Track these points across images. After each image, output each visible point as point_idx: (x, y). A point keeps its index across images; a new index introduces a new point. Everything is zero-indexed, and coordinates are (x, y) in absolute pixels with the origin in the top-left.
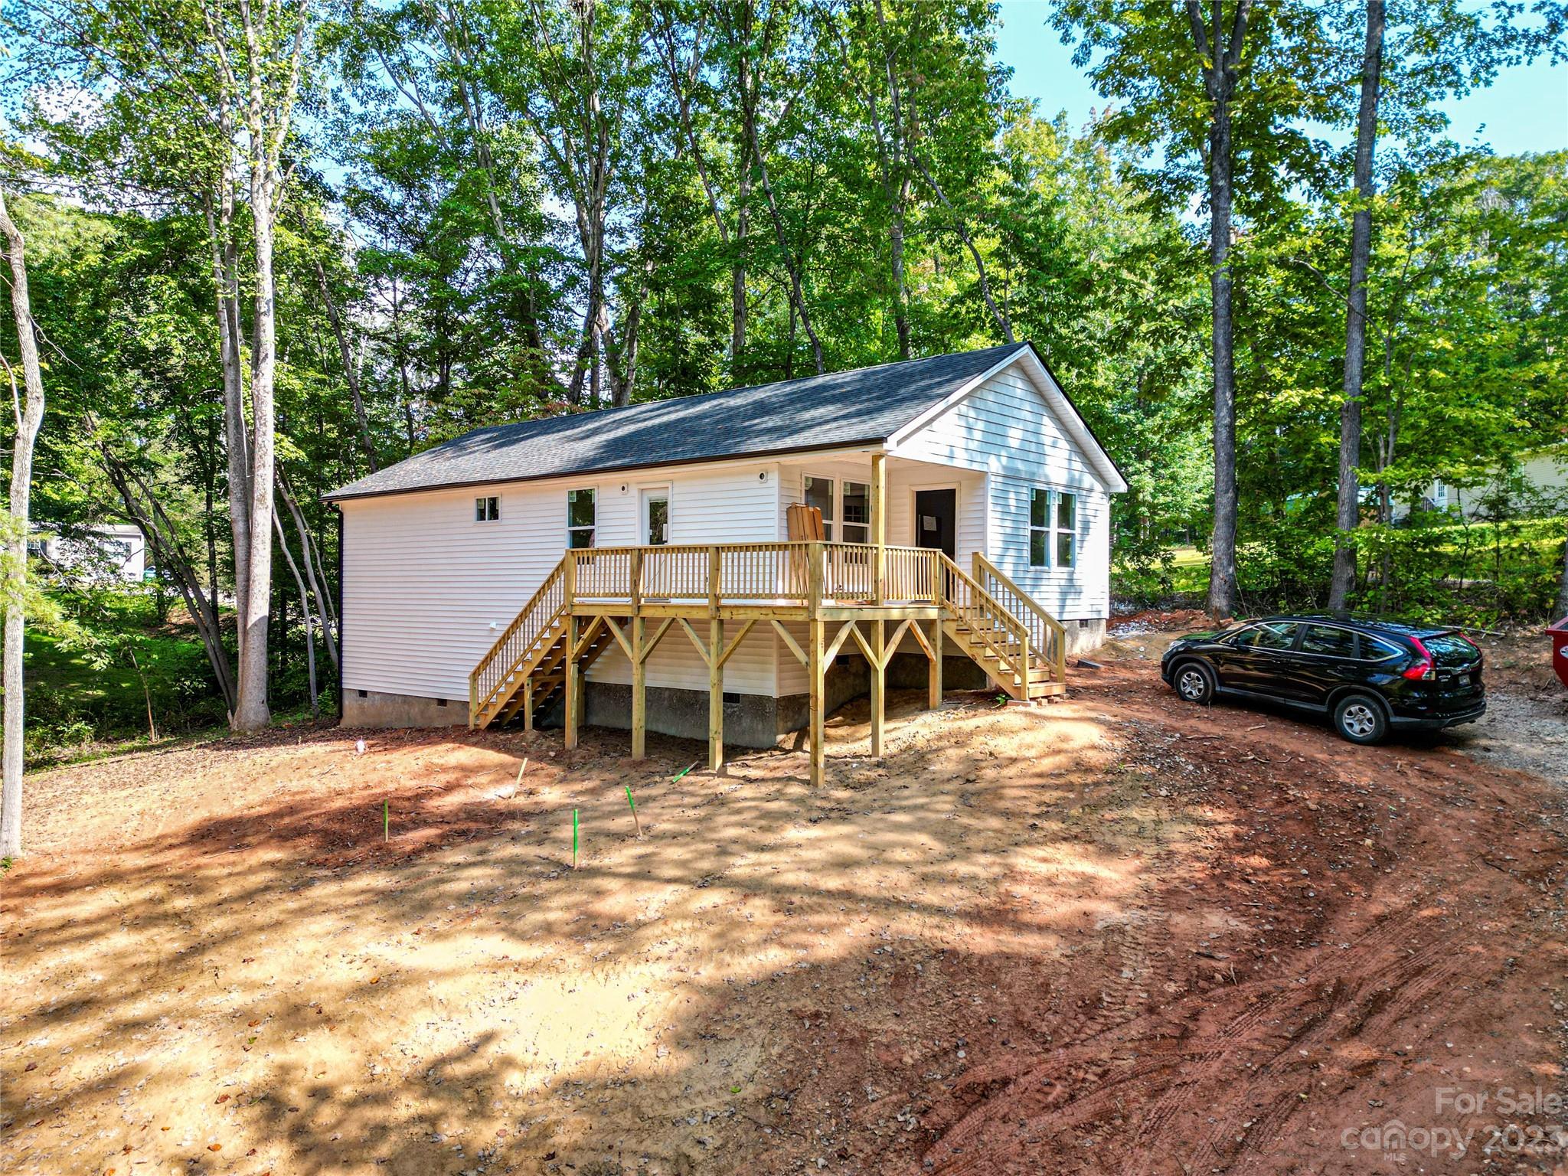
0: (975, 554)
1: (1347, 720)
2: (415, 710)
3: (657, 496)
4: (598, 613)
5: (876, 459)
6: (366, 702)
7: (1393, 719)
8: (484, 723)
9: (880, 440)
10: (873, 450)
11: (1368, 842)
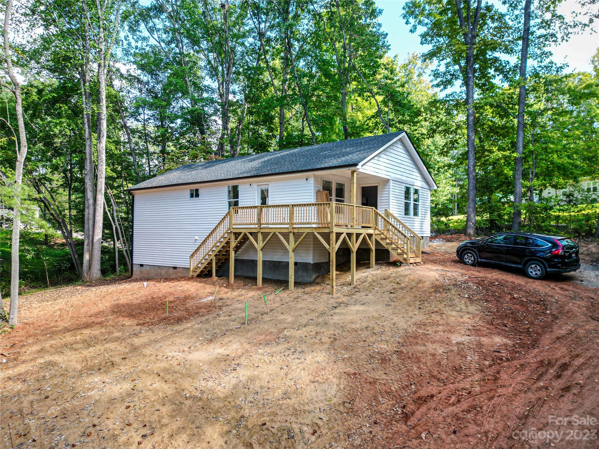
0: (386, 210)
1: (530, 270)
2: (163, 272)
3: (264, 187)
4: (243, 231)
5: (353, 172)
6: (143, 269)
7: (548, 270)
8: (195, 274)
9: (356, 165)
10: (353, 168)
11: (548, 312)
